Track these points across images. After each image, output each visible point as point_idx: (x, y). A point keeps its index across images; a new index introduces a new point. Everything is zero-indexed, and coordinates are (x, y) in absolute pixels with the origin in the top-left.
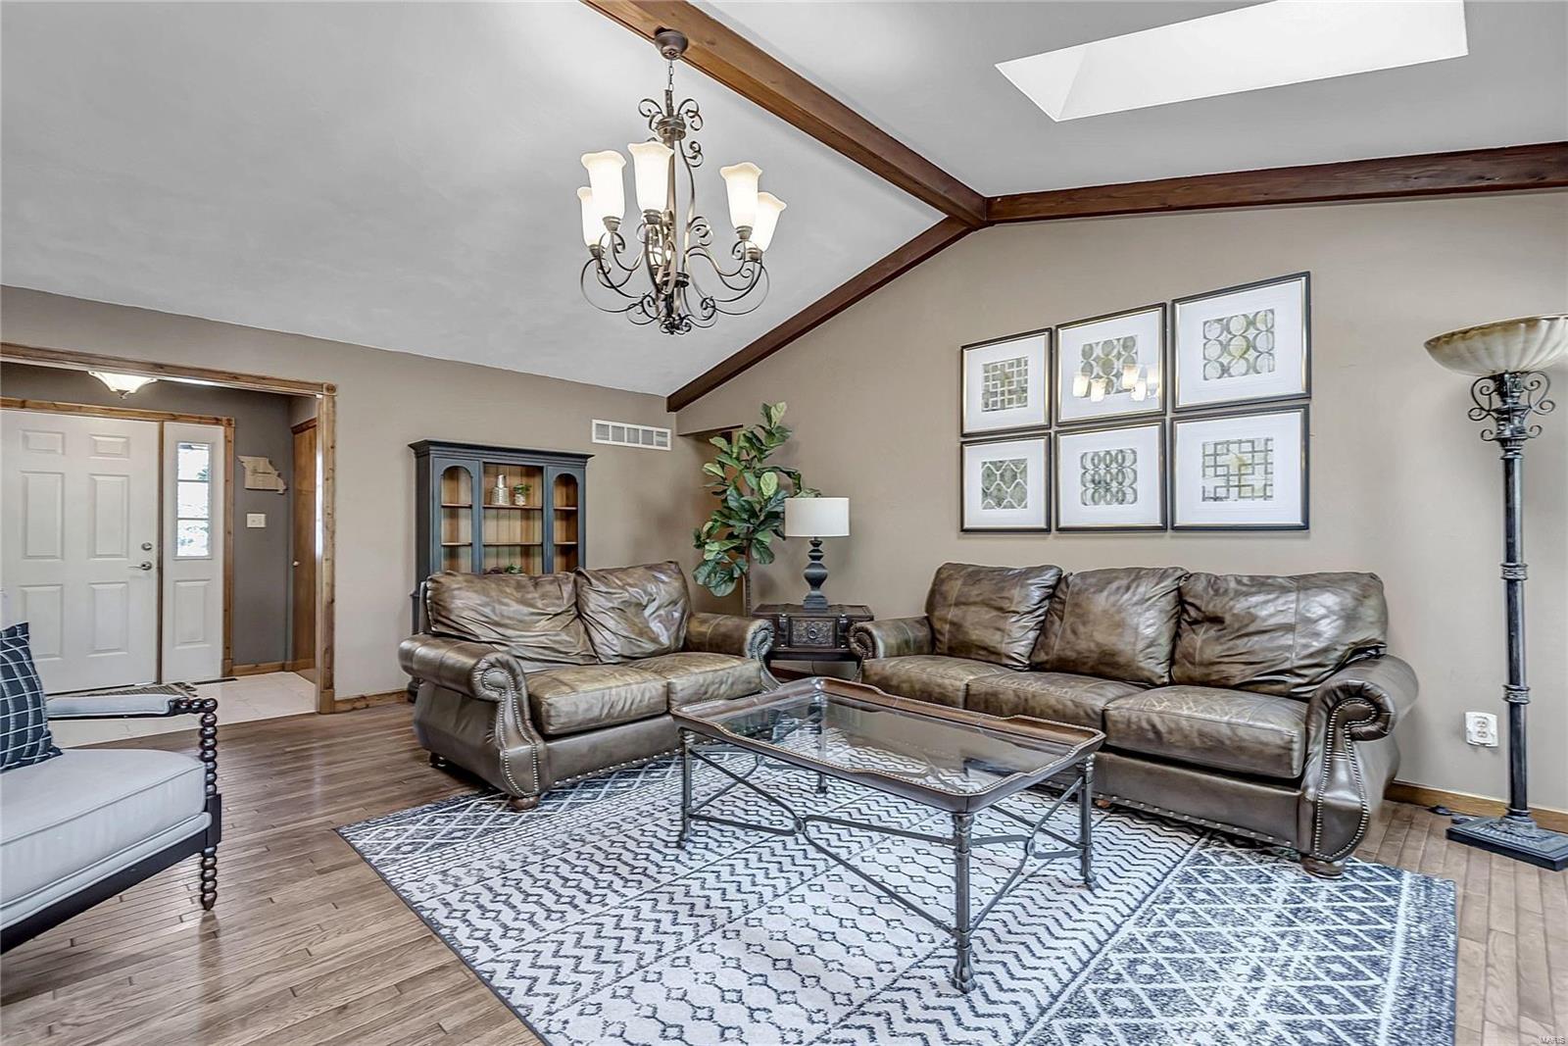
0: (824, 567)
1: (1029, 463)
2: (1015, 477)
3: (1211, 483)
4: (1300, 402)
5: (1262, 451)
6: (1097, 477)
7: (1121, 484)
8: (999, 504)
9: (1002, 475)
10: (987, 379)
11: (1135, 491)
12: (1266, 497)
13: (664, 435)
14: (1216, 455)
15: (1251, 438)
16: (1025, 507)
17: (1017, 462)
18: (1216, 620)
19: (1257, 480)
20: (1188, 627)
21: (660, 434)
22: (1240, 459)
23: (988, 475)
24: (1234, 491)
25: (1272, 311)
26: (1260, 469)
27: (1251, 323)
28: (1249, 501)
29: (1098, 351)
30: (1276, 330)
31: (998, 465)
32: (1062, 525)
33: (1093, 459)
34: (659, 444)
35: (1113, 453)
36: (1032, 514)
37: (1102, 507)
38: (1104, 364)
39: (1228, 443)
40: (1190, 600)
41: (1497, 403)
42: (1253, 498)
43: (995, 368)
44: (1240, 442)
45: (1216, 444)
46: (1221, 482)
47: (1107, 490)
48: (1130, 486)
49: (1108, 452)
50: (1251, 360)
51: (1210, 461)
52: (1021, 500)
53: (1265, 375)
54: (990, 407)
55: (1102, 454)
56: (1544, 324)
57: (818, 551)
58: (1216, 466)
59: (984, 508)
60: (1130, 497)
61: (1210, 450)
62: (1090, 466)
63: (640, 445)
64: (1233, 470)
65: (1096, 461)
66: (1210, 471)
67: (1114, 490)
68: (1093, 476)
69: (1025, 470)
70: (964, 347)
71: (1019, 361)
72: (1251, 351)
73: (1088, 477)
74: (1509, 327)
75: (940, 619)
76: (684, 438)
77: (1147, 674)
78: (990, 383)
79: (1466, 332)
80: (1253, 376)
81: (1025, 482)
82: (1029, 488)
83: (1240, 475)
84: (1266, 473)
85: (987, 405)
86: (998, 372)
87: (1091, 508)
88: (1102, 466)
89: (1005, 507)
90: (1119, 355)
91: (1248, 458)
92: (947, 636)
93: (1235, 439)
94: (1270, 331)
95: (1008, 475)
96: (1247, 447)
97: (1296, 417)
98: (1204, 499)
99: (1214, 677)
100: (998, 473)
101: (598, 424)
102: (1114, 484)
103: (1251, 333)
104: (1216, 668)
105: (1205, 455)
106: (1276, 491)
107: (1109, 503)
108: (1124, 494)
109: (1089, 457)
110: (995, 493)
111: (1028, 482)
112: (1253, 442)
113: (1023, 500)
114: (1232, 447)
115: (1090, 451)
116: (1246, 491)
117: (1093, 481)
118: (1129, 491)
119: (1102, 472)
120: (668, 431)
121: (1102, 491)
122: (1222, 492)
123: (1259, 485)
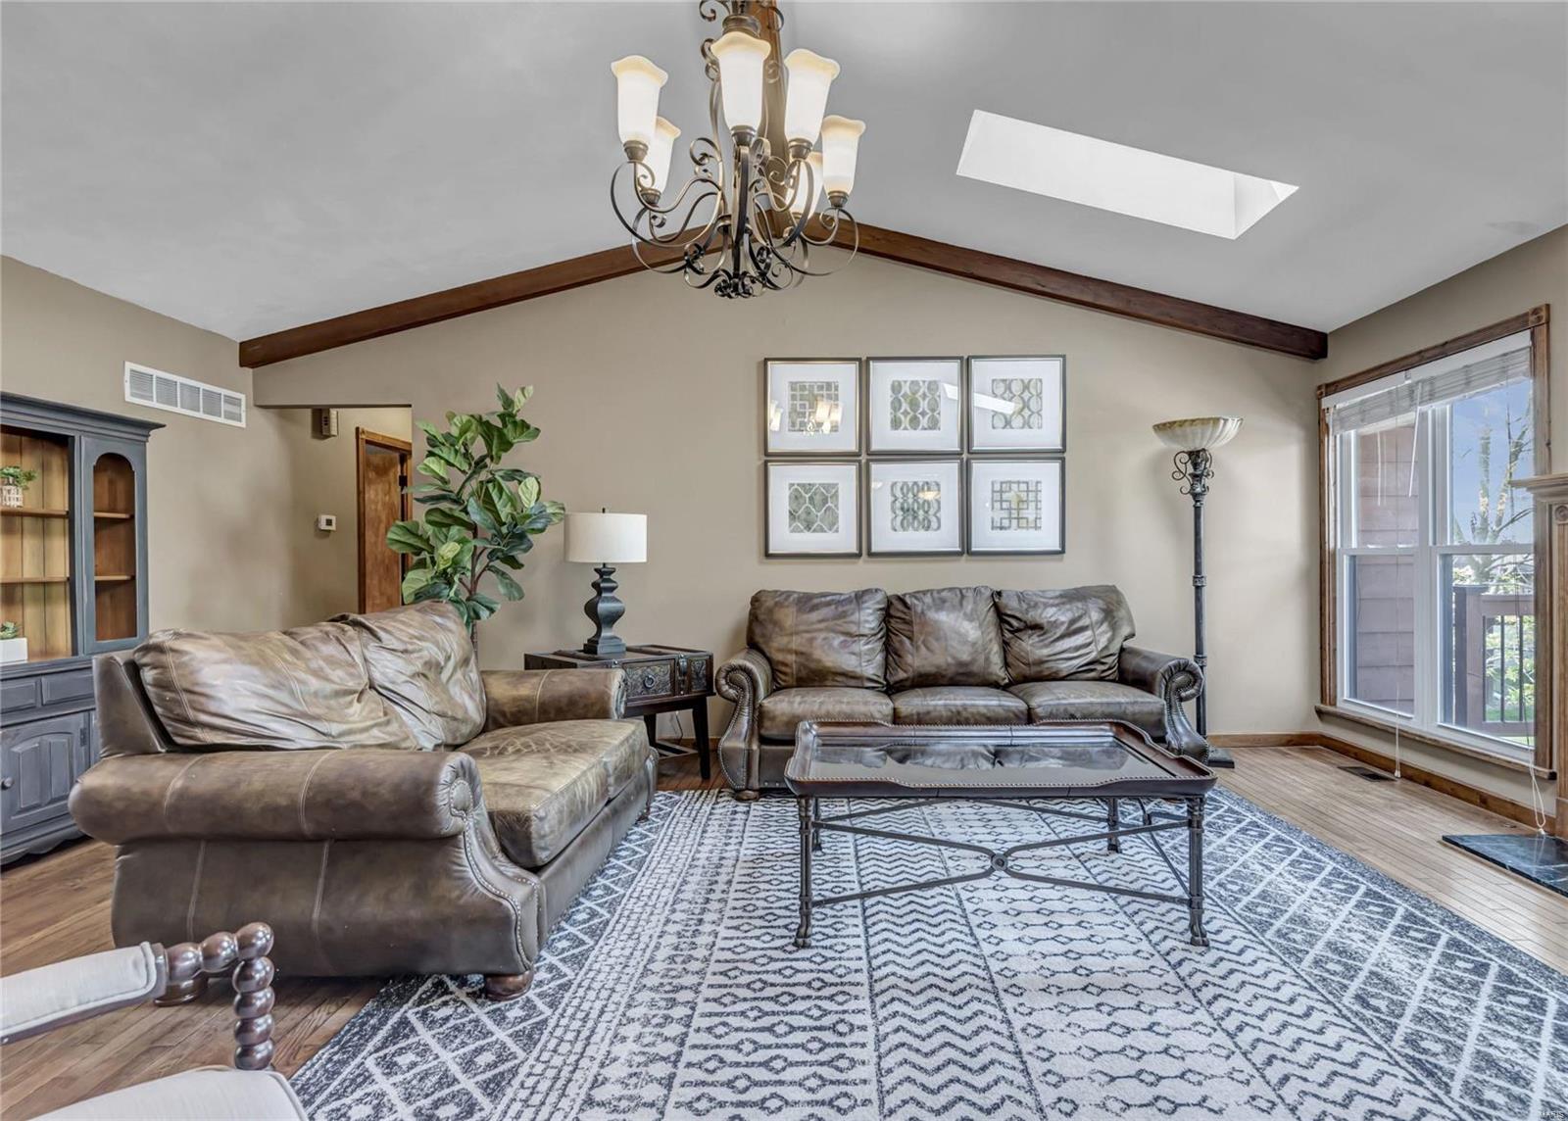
0: (618, 601)
1: (840, 487)
2: (825, 501)
3: (999, 515)
4: (1058, 455)
5: (1033, 489)
6: (906, 506)
7: (927, 512)
8: (808, 528)
9: (811, 498)
10: (793, 397)
11: (939, 520)
12: (1036, 528)
13: (235, 402)
14: (1001, 492)
15: (1025, 479)
16: (837, 531)
17: (827, 487)
18: (1036, 627)
19: (1029, 513)
20: (1011, 635)
21: (230, 400)
22: (1018, 496)
23: (796, 497)
24: (1014, 522)
25: (1041, 380)
26: (1032, 505)
27: (1026, 387)
28: (1024, 531)
29: (906, 389)
30: (1044, 395)
31: (807, 487)
32: (874, 549)
33: (902, 489)
34: (230, 416)
35: (921, 484)
36: (844, 539)
37: (910, 534)
38: (911, 401)
39: (1010, 482)
40: (1009, 612)
41: (1190, 469)
42: (1027, 528)
43: (803, 388)
44: (1019, 483)
45: (1002, 483)
46: (1005, 514)
47: (915, 518)
48: (935, 515)
49: (915, 483)
50: (1026, 416)
51: (997, 496)
52: (833, 525)
53: (1035, 431)
54: (797, 427)
55: (910, 485)
56: (1222, 422)
57: (610, 581)
58: (1001, 501)
59: (792, 531)
60: (934, 525)
61: (997, 487)
62: (899, 494)
63: (200, 415)
64: (1014, 506)
65: (905, 490)
66: (997, 505)
67: (921, 518)
68: (902, 504)
69: (836, 495)
70: (766, 360)
71: (829, 385)
72: (1026, 410)
73: (898, 505)
74: (1204, 421)
75: (780, 650)
76: (264, 411)
77: (995, 678)
78: (798, 403)
79: (1193, 421)
80: (1026, 430)
81: (836, 506)
82: (840, 512)
83: (1019, 509)
84: (1037, 508)
85: (793, 424)
86: (806, 392)
87: (901, 534)
88: (910, 495)
89: (815, 531)
90: (924, 396)
91: (1024, 496)
92: (794, 666)
93: (1016, 479)
94: (1039, 395)
95: (818, 498)
96: (1023, 487)
97: (1056, 466)
98: (993, 528)
99: (1046, 673)
100: (807, 496)
101: (132, 371)
102: (921, 512)
103: (1026, 395)
104: (1046, 665)
105: (993, 491)
106: (1044, 523)
107: (916, 530)
108: (929, 521)
109: (899, 485)
110: (804, 516)
111: (840, 506)
112: (1027, 483)
113: (834, 524)
114: (1014, 486)
115: (900, 480)
116: (1023, 523)
117: (902, 509)
118: (934, 519)
119: (910, 501)
120: (242, 397)
121: (910, 518)
122: (1006, 523)
123: (1031, 518)
